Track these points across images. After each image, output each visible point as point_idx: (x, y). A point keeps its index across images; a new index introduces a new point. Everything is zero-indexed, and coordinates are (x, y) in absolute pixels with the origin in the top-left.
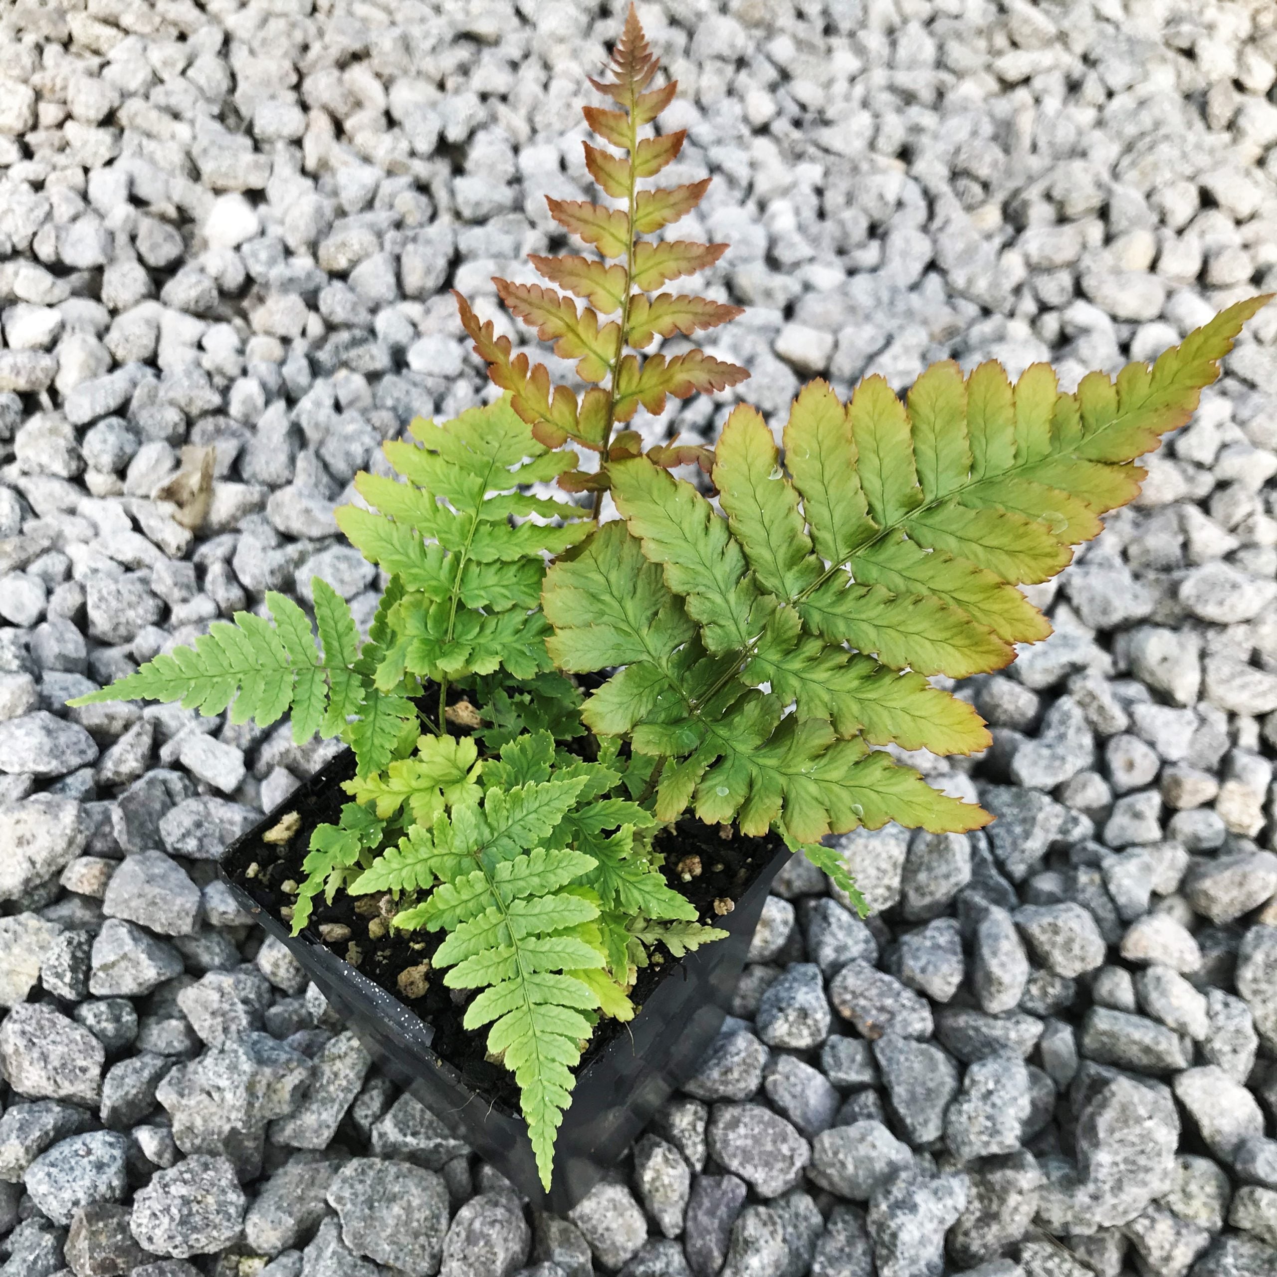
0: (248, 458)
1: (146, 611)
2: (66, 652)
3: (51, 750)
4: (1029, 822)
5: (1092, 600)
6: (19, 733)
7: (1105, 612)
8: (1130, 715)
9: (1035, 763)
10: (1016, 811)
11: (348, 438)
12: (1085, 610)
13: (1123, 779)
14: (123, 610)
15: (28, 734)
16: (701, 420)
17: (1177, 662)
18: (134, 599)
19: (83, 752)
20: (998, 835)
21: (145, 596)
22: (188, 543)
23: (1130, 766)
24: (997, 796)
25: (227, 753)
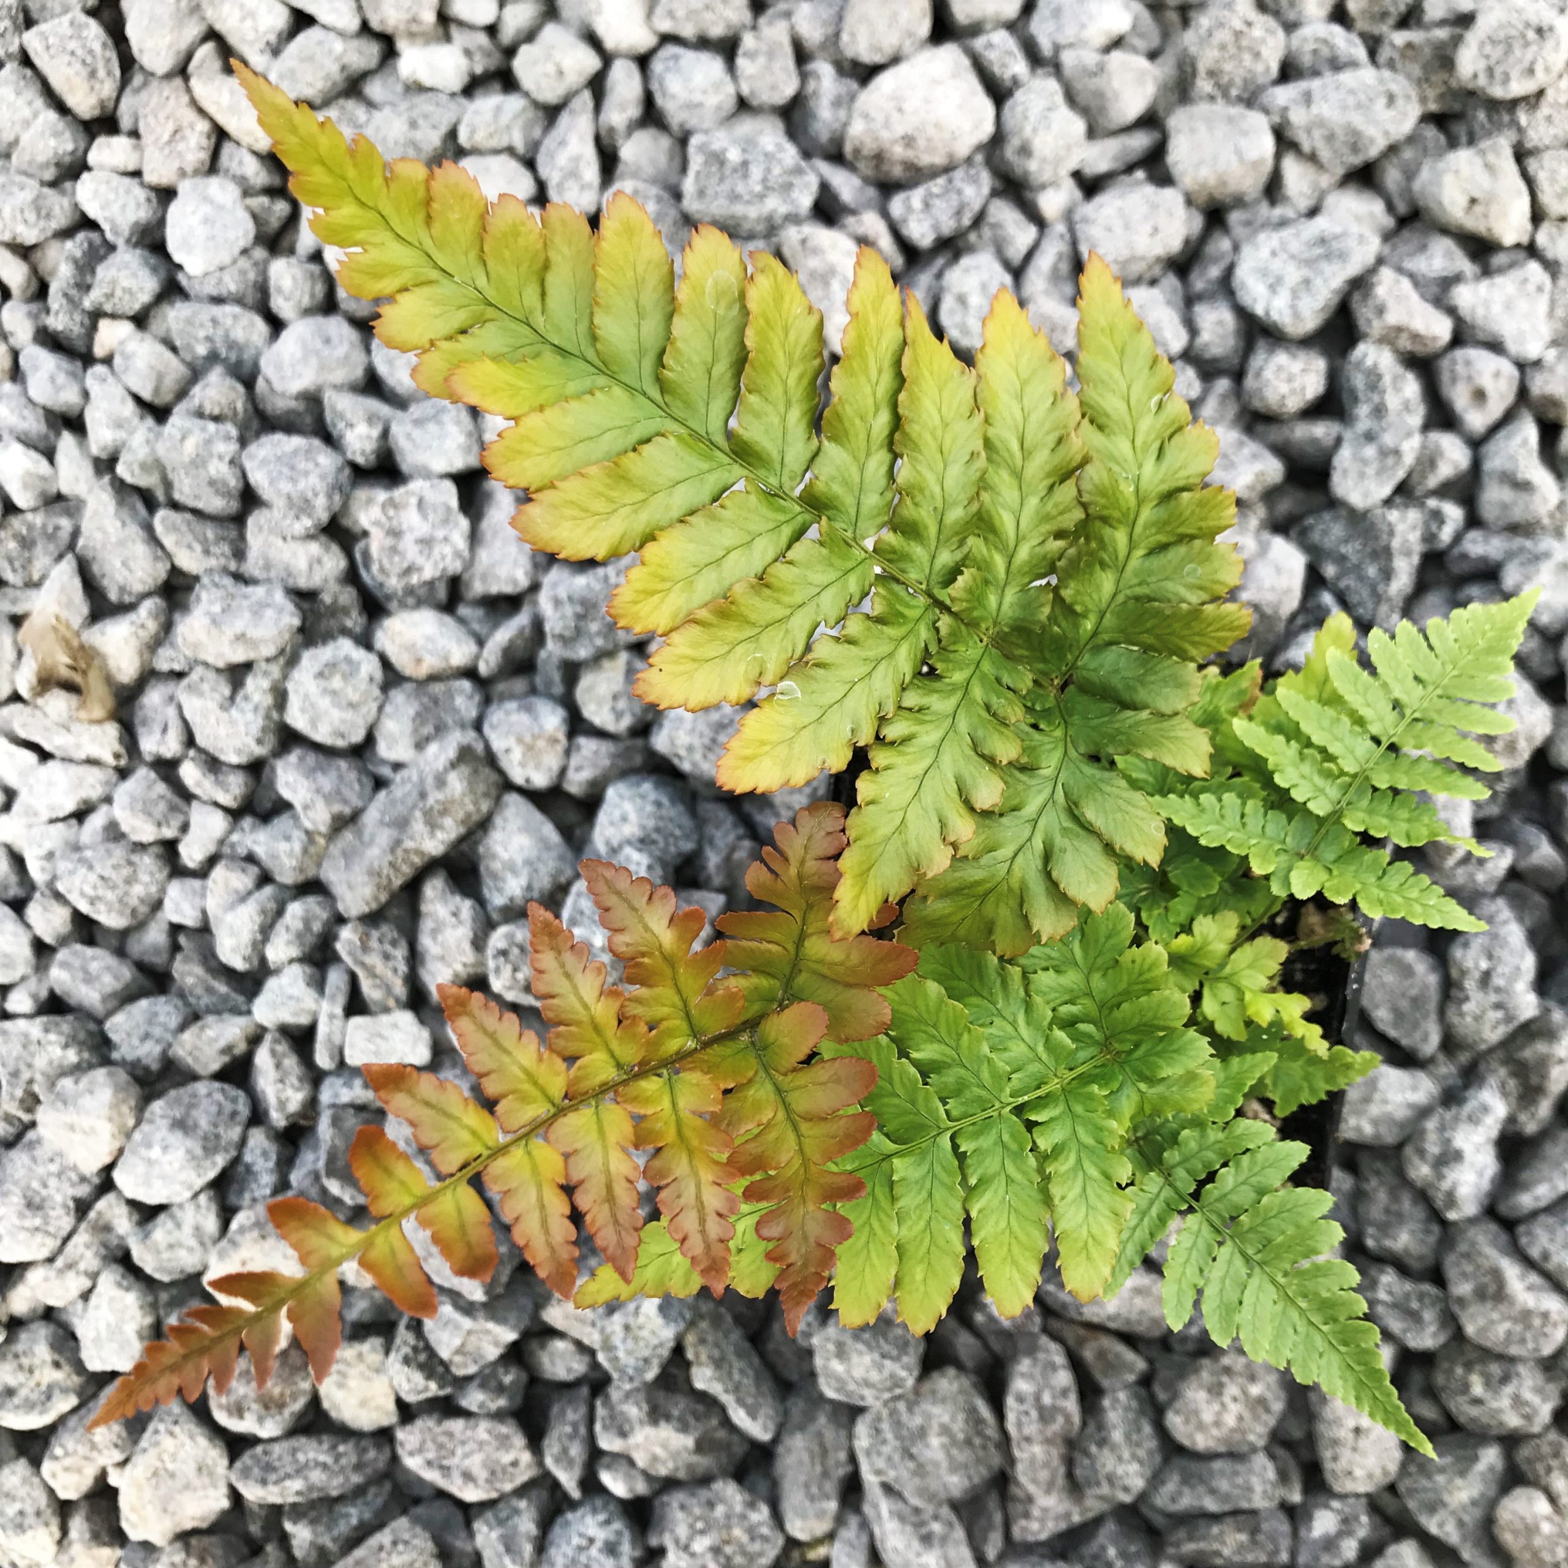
0: (95, 569)
1: (152, 874)
2: (109, 990)
3: (205, 1148)
4: (1383, 555)
5: (1330, 138)
6: (156, 1152)
7: (1355, 148)
8: (1452, 311)
9: (1362, 475)
10: (1357, 545)
11: (198, 462)
12: (1325, 154)
13: (1477, 420)
14: (126, 893)
15: (165, 1148)
16: (634, 111)
17: (1491, 198)
18: (126, 871)
19: (234, 1114)
20: (1348, 587)
21: (135, 858)
22: (121, 740)
23: (1480, 396)
24: (1325, 532)
25: (395, 1026)
